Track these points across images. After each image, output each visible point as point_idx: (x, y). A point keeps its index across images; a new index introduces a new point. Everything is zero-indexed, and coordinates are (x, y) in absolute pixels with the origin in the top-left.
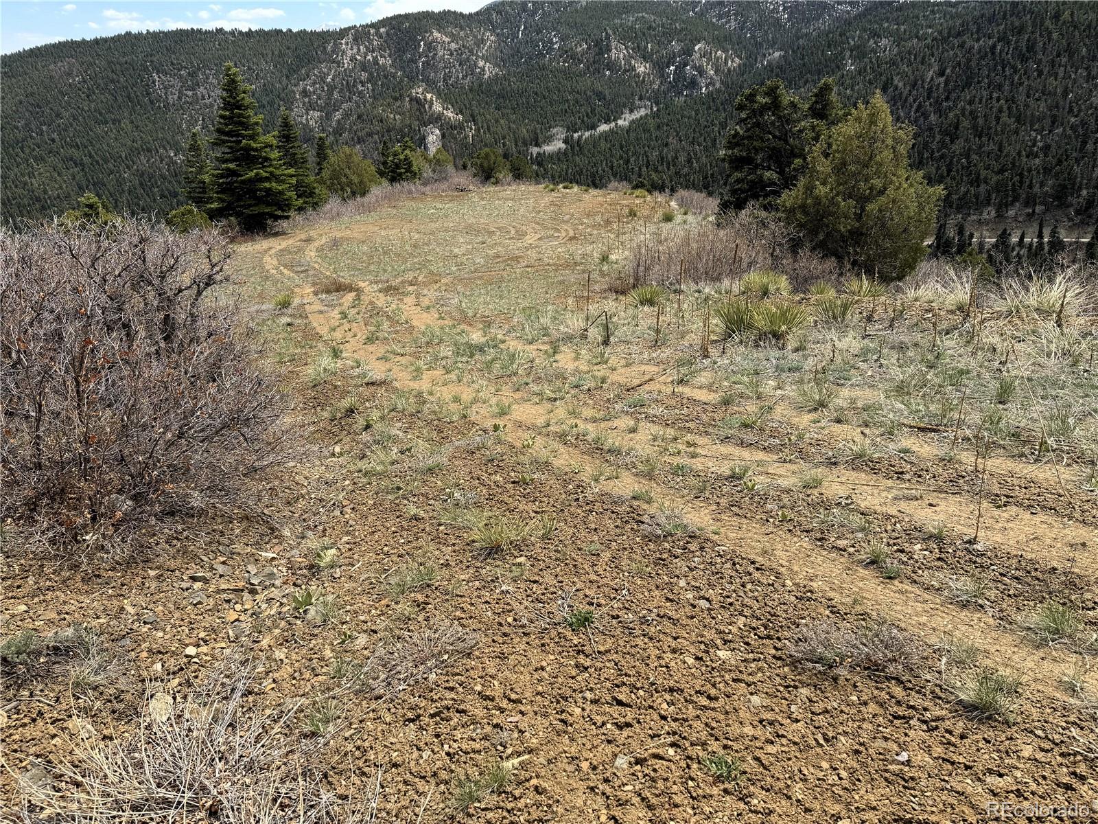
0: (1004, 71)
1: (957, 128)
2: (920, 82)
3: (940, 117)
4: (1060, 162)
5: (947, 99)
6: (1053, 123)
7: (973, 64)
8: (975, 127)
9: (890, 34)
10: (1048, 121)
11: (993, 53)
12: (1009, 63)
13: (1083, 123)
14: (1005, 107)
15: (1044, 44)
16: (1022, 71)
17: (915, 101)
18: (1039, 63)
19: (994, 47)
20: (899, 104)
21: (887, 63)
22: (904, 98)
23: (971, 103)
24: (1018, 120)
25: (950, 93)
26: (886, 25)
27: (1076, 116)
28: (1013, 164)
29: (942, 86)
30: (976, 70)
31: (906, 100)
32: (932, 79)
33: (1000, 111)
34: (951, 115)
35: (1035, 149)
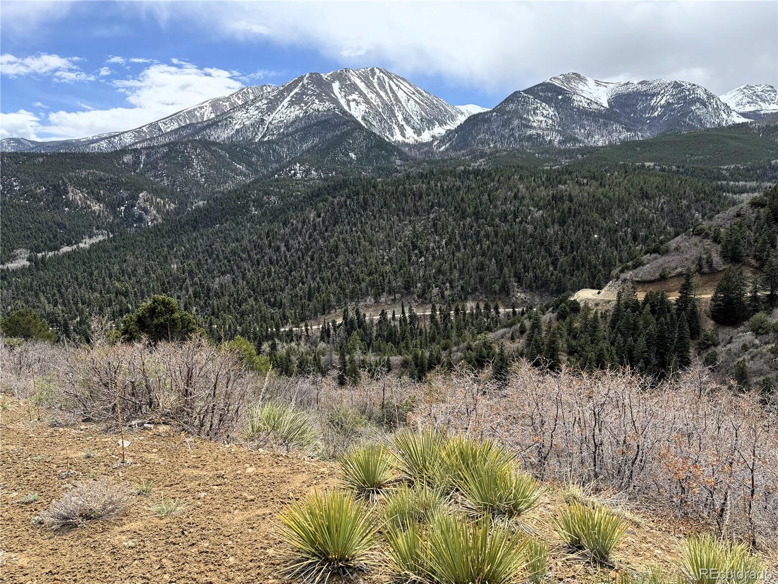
0: (355, 216)
1: (337, 247)
2: (307, 220)
3: (325, 242)
4: (401, 268)
5: (326, 230)
6: (390, 245)
7: (337, 210)
8: (347, 247)
9: (275, 194)
10: (386, 245)
11: (346, 205)
12: (356, 211)
13: (405, 245)
14: (361, 236)
15: (373, 201)
16: (365, 216)
17: (307, 231)
18: (373, 211)
19: (346, 202)
20: (297, 233)
21: (279, 210)
22: (299, 230)
23: (341, 233)
24: (371, 243)
25: (327, 227)
26: (272, 188)
27: (400, 241)
28: (376, 269)
29: (321, 223)
30: (339, 215)
31: (301, 231)
32: (314, 219)
33: (359, 238)
34: (332, 241)
35: (385, 260)
